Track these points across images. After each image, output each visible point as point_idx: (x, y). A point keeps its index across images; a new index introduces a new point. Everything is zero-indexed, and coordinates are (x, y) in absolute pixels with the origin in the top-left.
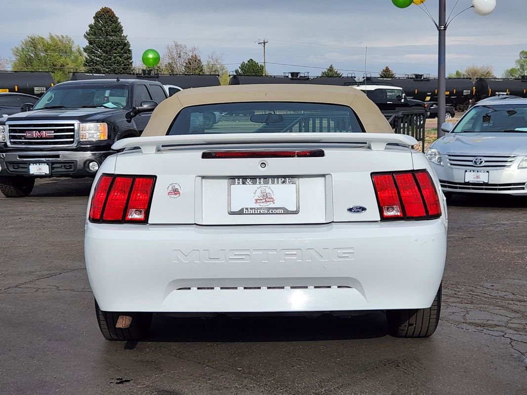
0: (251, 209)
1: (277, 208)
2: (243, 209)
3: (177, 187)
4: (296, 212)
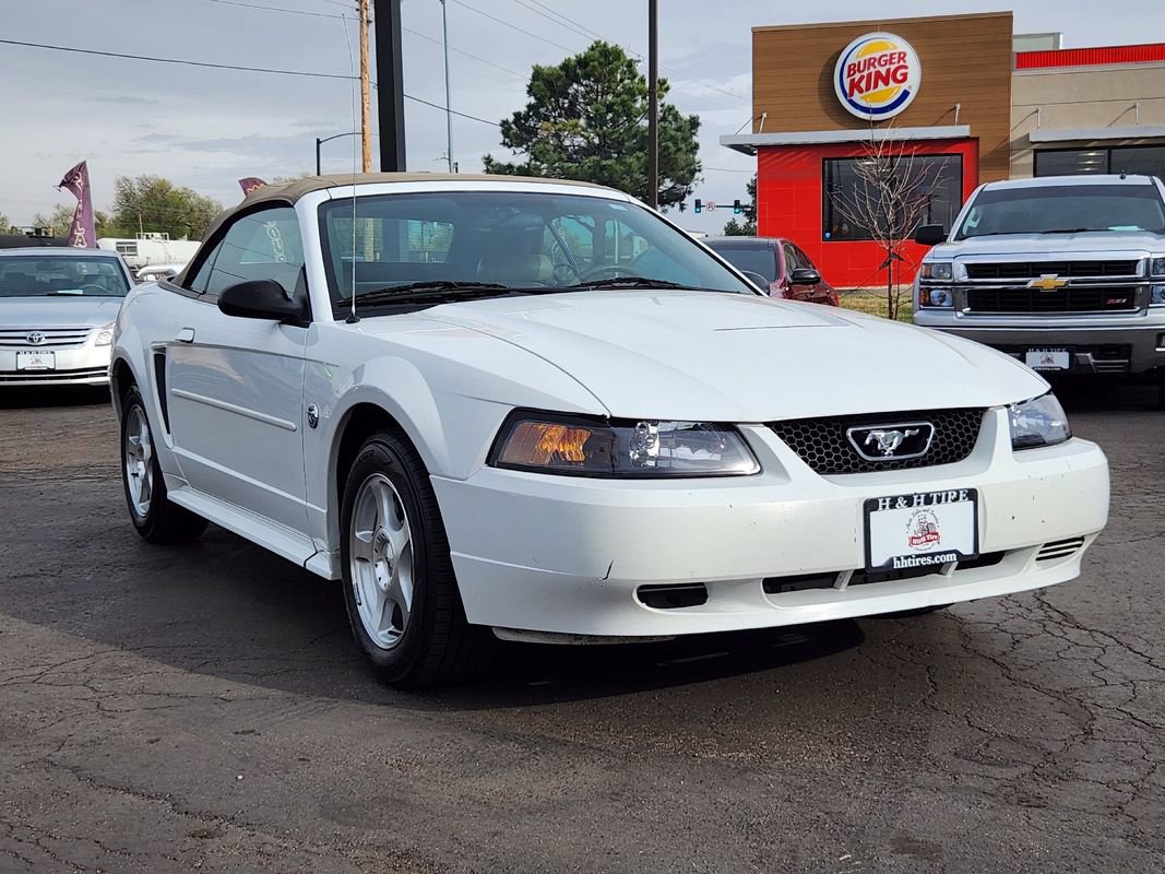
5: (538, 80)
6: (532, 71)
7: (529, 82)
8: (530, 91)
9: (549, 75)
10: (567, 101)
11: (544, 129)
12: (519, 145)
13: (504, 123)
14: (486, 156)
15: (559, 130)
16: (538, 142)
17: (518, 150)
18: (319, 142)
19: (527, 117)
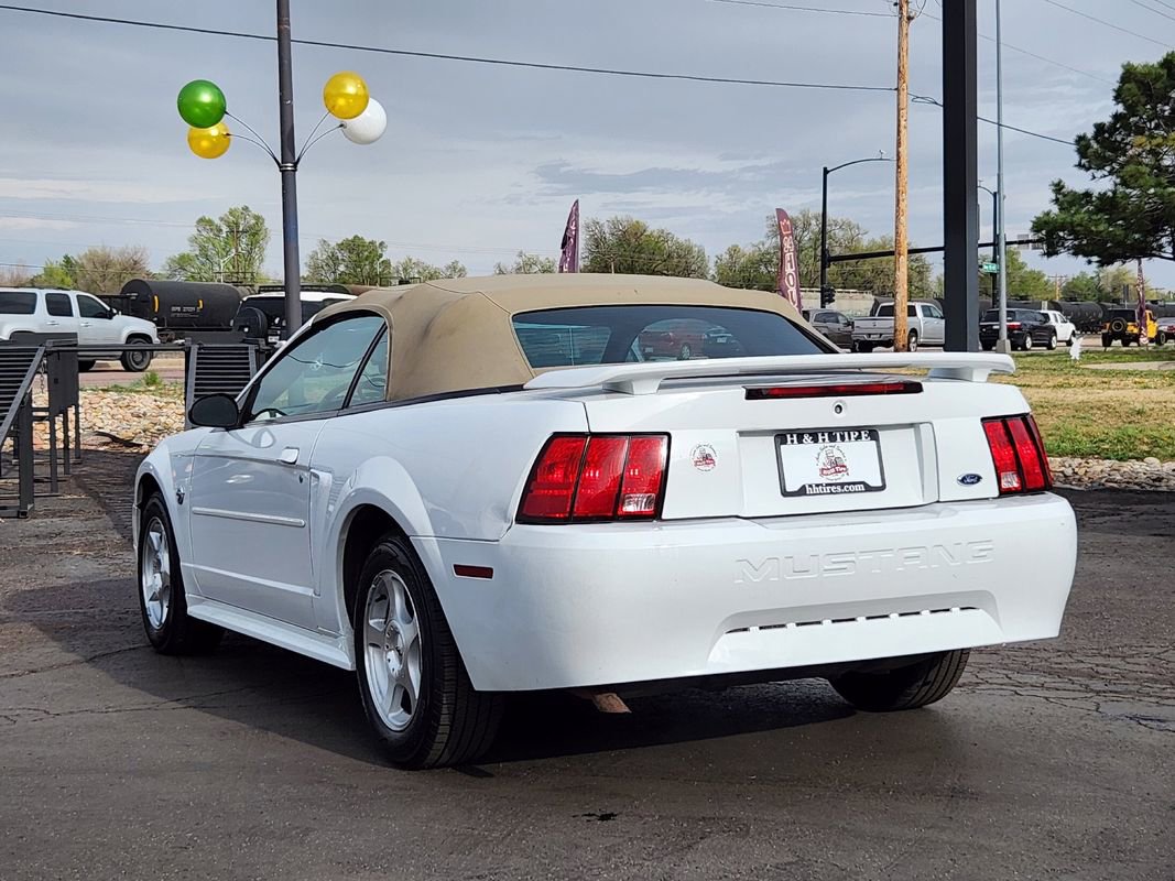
0: (817, 485)
1: (854, 483)
2: (804, 486)
3: (708, 451)
4: (883, 488)
5: (1129, 82)
6: (1120, 71)
7: (1116, 86)
8: (1118, 97)
9: (1145, 75)
10: (1167, 108)
11: (1136, 144)
12: (1100, 168)
13: (1081, 139)
14: (1056, 181)
15: (1159, 145)
16: (1127, 163)
17: (1099, 174)
18: (826, 172)
19: (1112, 129)
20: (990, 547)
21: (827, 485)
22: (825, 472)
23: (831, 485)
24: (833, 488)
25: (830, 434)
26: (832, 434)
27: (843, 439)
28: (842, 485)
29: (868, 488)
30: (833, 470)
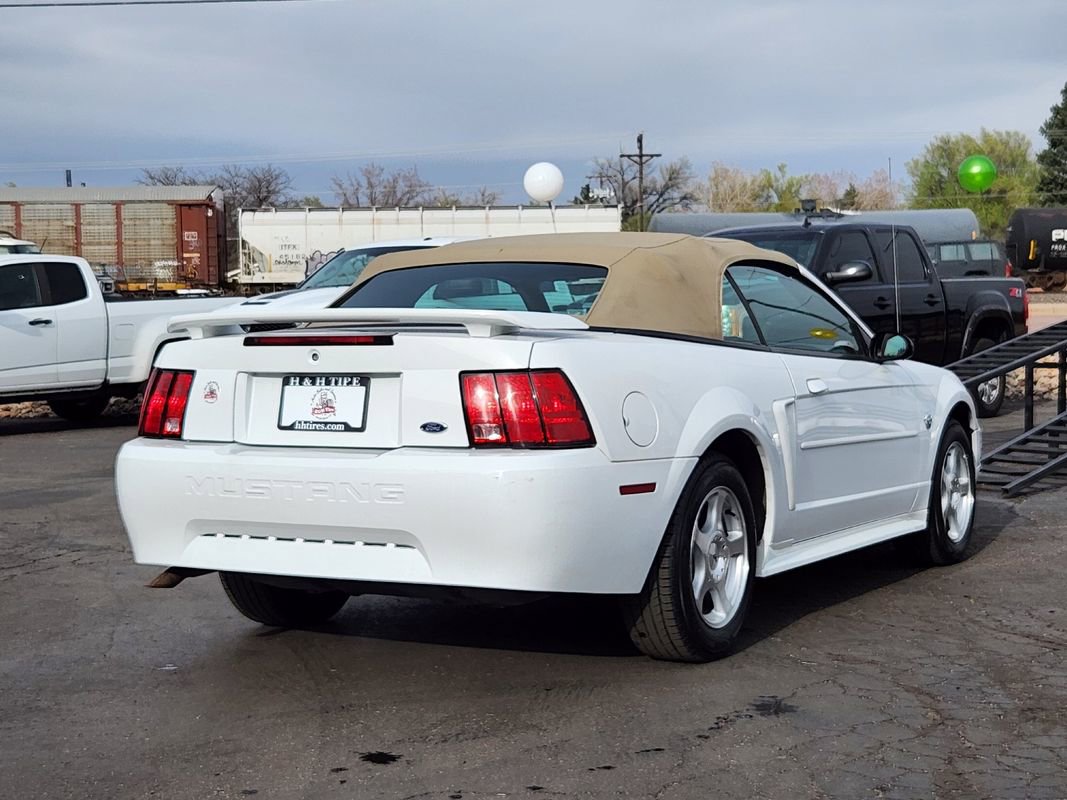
0: (305, 422)
1: (336, 423)
2: (295, 422)
3: (215, 387)
4: (362, 429)
20: (400, 490)
21: (314, 423)
22: (316, 411)
23: (317, 423)
24: (318, 426)
25: (327, 379)
26: (329, 378)
27: (336, 383)
28: (326, 424)
29: (348, 428)
30: (323, 410)
